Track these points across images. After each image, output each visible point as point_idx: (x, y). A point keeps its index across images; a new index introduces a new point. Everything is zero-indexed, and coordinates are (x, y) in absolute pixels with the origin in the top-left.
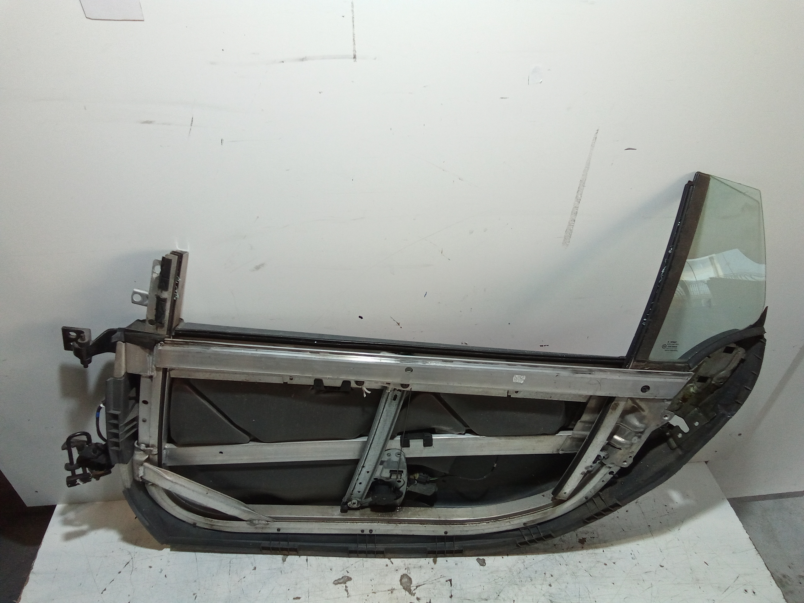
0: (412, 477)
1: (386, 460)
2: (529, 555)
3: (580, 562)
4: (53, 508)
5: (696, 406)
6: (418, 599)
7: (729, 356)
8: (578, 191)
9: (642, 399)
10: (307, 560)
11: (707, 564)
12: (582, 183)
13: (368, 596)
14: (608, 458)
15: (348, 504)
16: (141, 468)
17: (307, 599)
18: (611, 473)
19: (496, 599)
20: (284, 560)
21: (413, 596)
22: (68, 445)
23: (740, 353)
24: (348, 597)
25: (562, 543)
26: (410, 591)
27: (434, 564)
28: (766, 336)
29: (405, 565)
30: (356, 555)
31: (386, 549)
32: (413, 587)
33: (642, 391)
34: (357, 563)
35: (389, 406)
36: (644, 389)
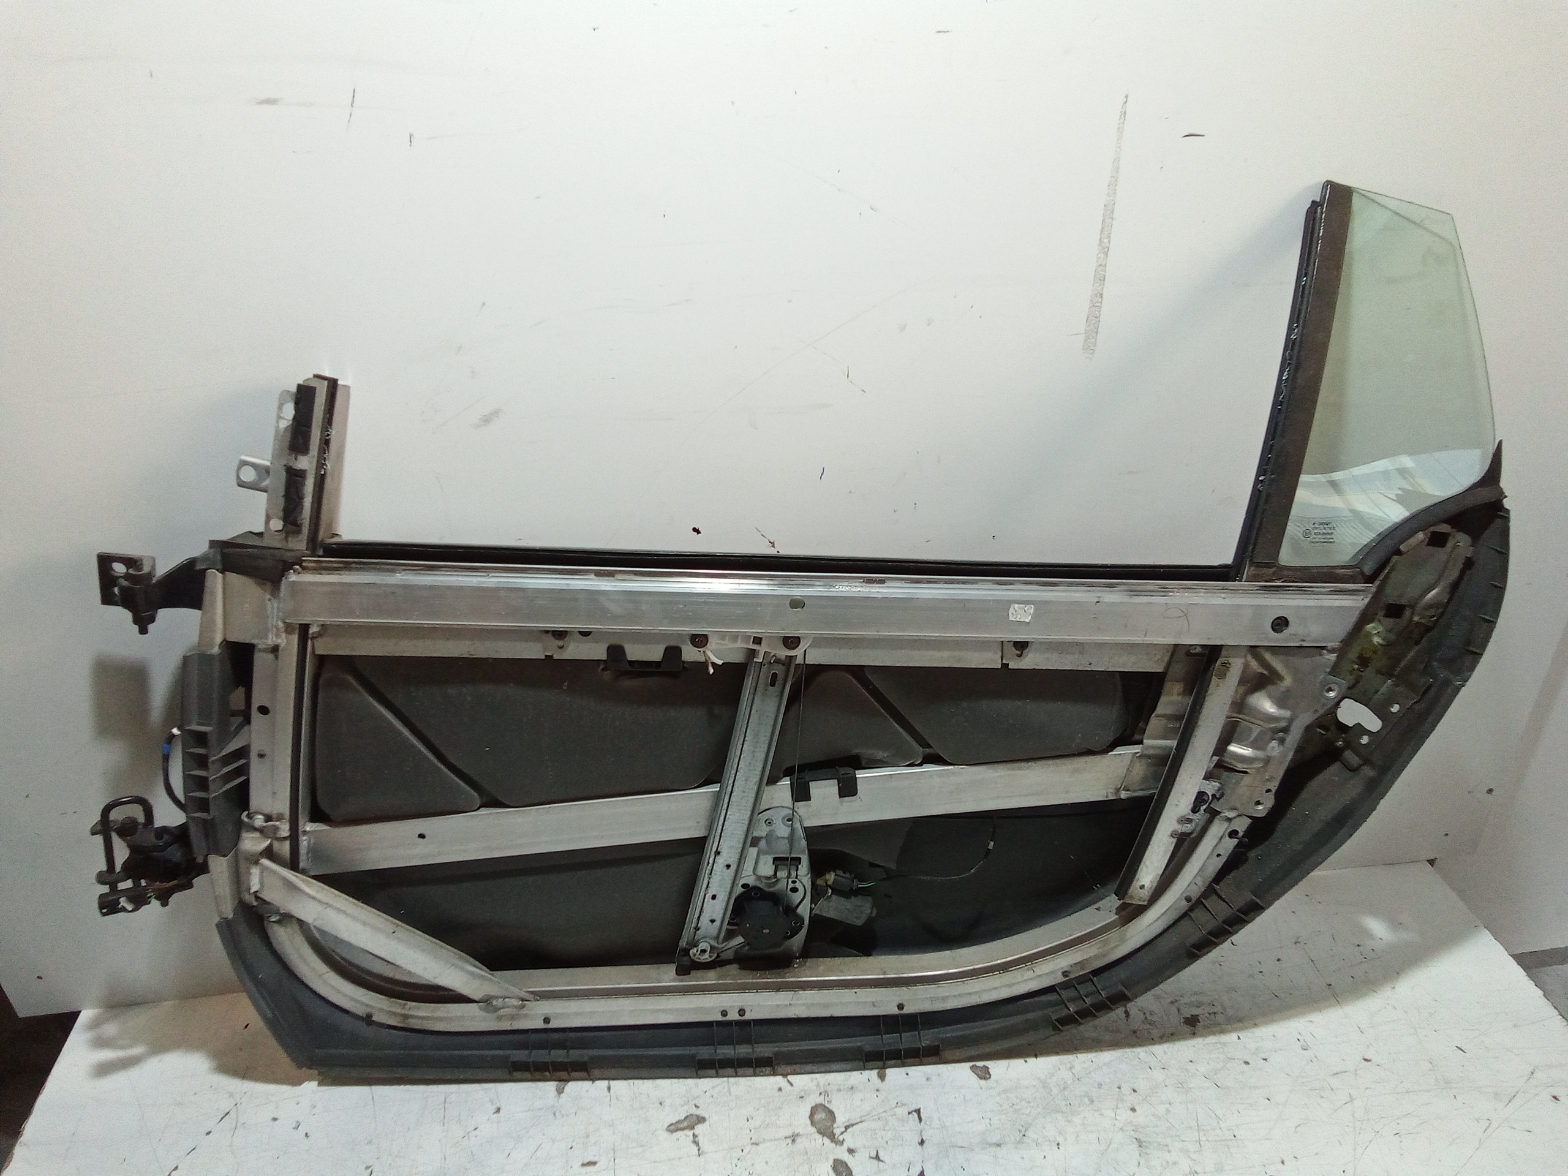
0: (820, 882)
1: (763, 834)
2: (1081, 1053)
3: (1191, 1061)
4: (73, 1016)
5: (1389, 675)
6: (851, 1151)
7: (1441, 554)
8: (1103, 228)
9: (1274, 650)
10: (609, 1089)
11: (1463, 1051)
12: (1108, 212)
13: (742, 1151)
14: (1222, 795)
15: (691, 951)
16: (255, 871)
17: (612, 1164)
18: (1233, 834)
19: (1020, 1142)
20: (560, 1091)
21: (840, 1145)
22: (104, 828)
23: (1461, 542)
24: (699, 1156)
25: (1148, 1026)
26: (832, 1137)
27: (880, 1081)
28: (1506, 503)
29: (818, 1085)
30: (714, 1071)
31: (776, 1054)
32: (838, 1129)
33: (1274, 630)
34: (716, 1088)
35: (763, 700)
36: (1278, 625)
